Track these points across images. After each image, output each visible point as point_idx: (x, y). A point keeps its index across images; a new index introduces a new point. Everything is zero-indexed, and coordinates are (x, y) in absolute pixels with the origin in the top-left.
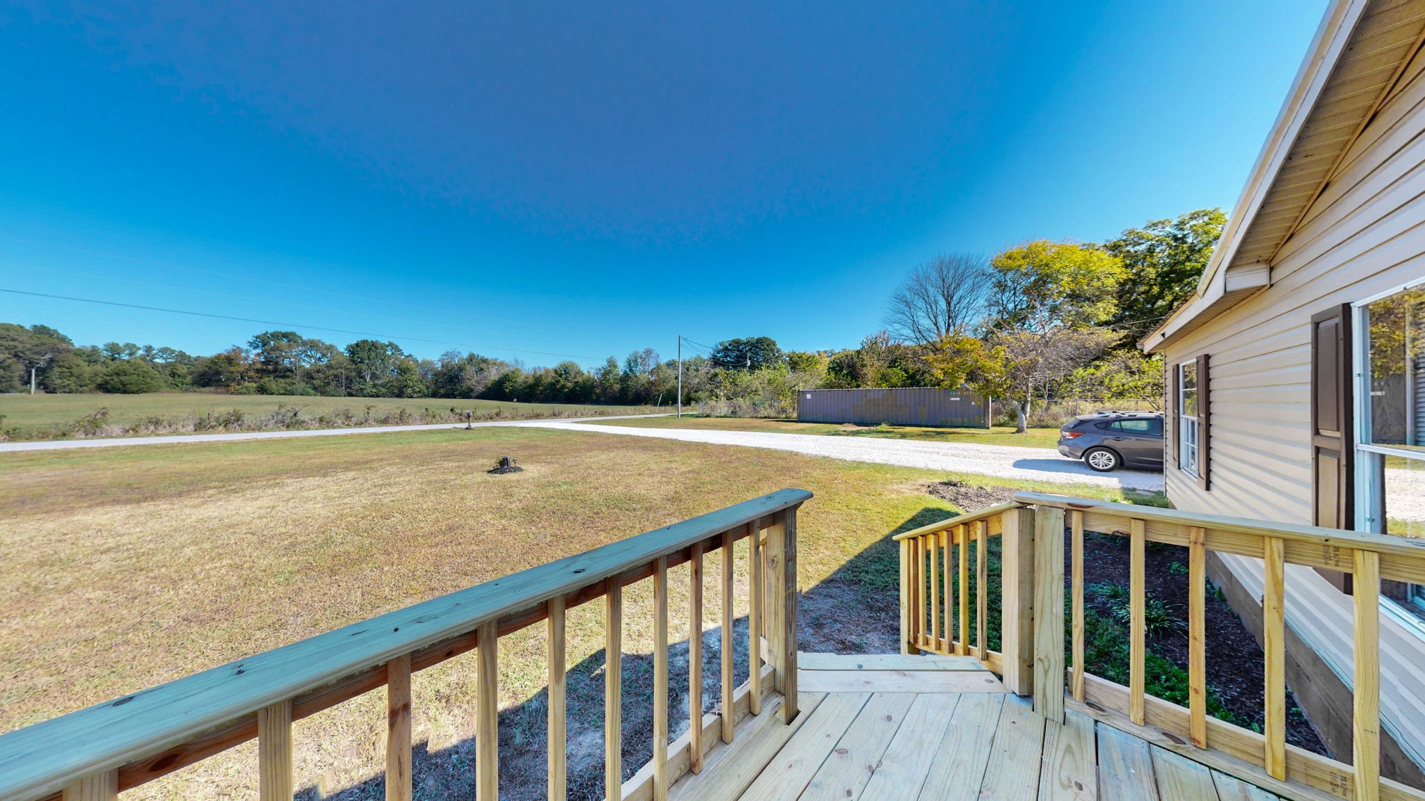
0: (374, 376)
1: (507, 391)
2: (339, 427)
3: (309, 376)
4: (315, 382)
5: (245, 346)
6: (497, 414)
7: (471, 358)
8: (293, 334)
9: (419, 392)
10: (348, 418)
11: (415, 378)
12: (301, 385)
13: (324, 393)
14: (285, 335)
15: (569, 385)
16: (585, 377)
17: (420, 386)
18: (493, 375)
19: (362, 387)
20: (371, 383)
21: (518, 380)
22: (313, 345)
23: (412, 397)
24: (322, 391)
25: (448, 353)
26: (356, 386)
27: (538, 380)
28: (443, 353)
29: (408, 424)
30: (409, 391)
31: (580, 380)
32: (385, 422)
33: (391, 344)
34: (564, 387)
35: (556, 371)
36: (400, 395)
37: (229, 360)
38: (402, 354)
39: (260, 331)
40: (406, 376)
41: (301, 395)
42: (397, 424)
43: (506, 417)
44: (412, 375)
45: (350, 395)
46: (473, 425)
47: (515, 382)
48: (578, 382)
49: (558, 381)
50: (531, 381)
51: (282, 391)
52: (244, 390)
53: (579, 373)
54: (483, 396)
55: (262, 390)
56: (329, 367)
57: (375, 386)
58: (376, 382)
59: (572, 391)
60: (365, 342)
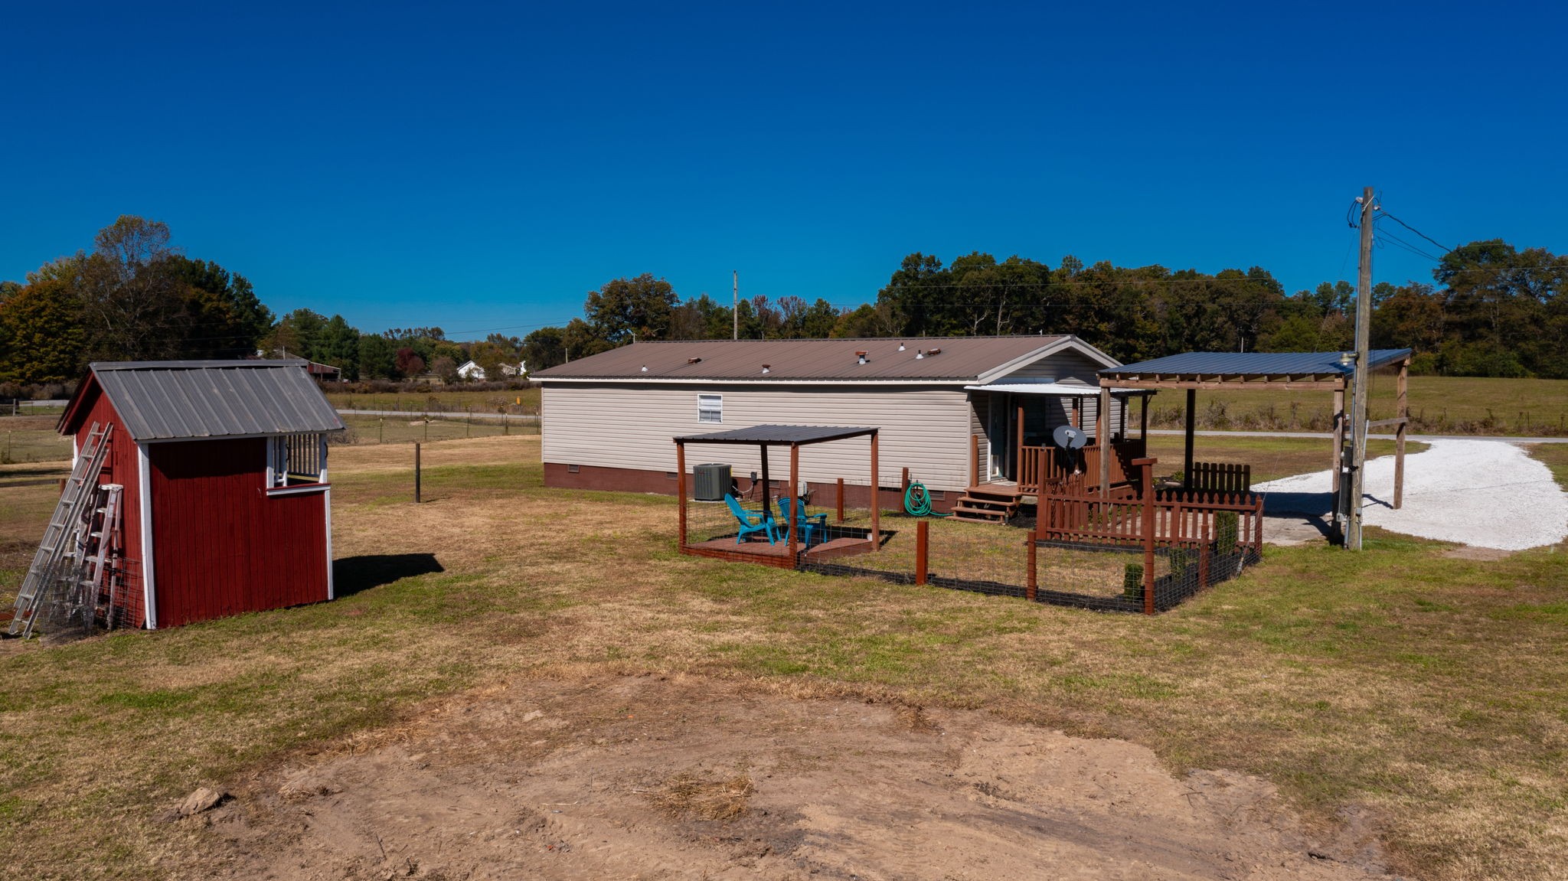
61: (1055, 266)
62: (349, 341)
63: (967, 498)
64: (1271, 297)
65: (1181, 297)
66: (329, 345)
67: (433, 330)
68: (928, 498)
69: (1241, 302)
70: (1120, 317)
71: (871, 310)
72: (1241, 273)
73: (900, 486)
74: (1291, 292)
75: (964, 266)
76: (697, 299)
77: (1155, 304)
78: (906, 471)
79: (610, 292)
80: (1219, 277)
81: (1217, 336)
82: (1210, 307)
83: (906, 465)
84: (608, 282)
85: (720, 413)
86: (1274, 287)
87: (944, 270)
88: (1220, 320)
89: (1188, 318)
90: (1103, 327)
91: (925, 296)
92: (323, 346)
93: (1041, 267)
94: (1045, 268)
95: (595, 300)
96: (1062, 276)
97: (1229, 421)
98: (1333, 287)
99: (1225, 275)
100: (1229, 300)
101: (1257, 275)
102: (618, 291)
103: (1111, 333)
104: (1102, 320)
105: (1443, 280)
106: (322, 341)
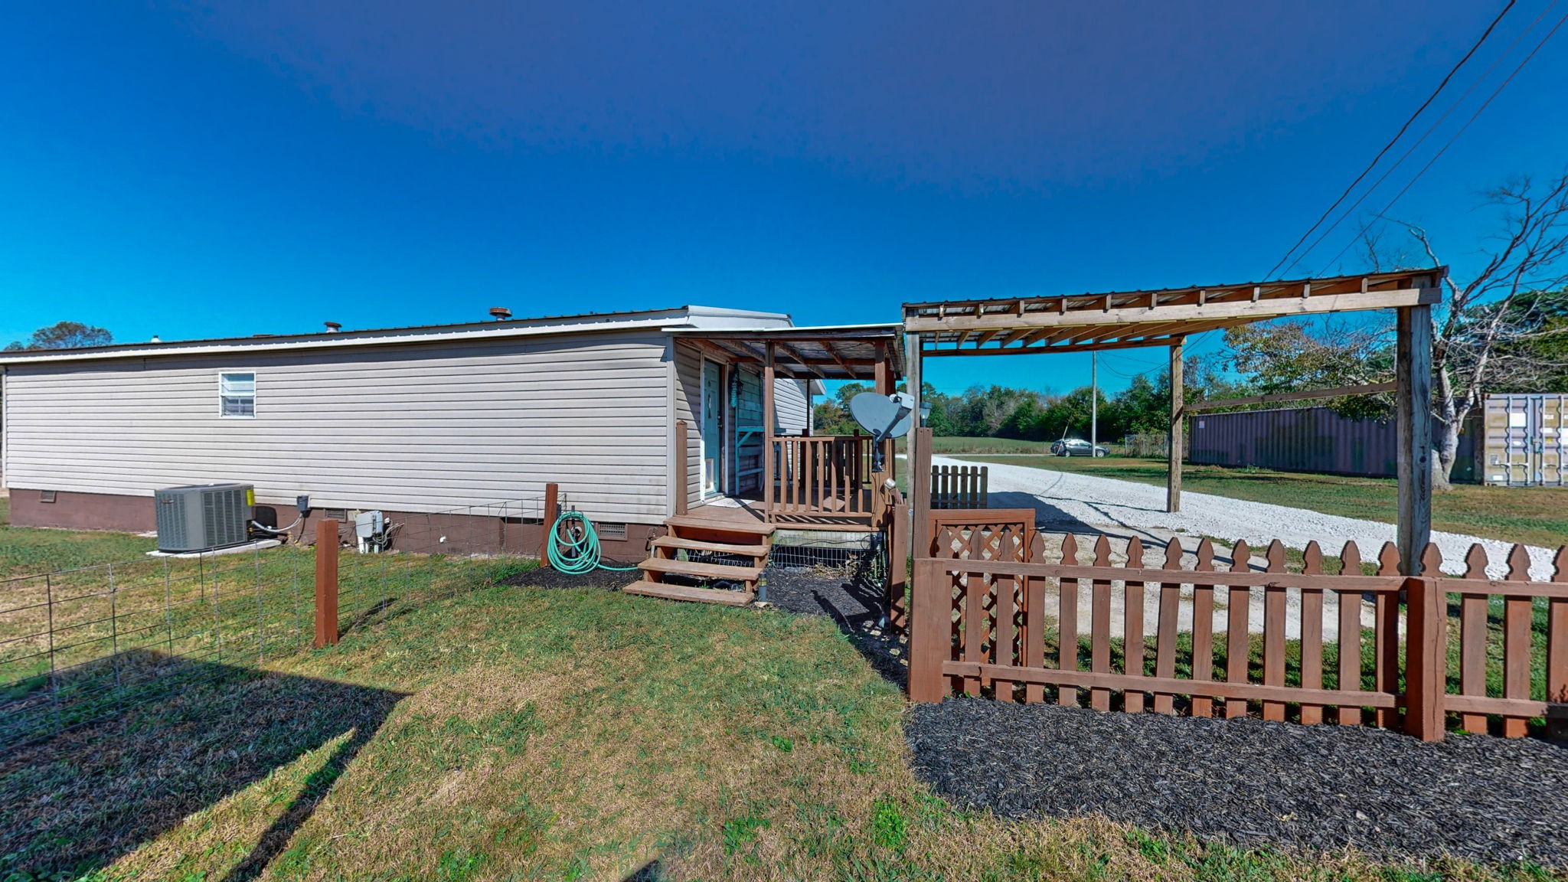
1: (1022, 427)
5: (834, 397)
7: (994, 392)
8: (858, 385)
9: (946, 430)
11: (942, 416)
14: (854, 386)
17: (946, 424)
18: (1012, 408)
21: (1033, 414)
37: (826, 409)
38: (934, 393)
47: (1030, 417)
54: (999, 434)
63: (672, 541)
68: (594, 541)
73: (541, 515)
78: (552, 490)
83: (552, 478)
85: (251, 402)
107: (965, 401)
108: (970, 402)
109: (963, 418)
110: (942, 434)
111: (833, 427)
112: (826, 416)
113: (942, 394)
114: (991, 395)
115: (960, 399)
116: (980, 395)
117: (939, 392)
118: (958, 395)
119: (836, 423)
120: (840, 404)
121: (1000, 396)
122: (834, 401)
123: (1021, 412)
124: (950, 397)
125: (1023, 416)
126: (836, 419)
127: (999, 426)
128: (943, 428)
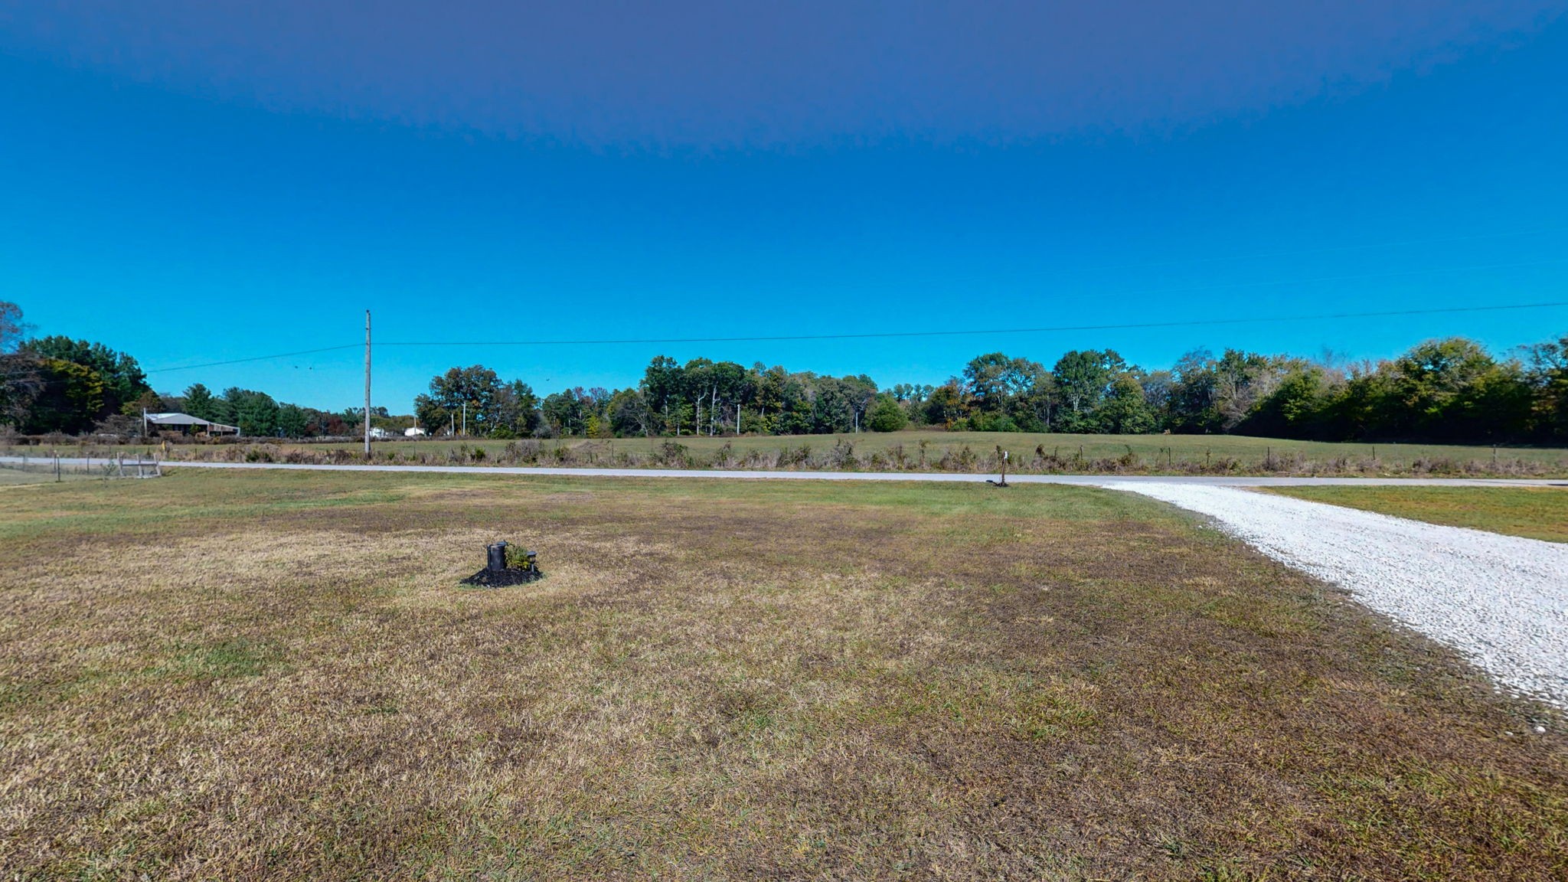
0: (1084, 403)
1: (1291, 417)
2: (889, 471)
3: (1012, 407)
4: (1017, 414)
5: (960, 375)
6: (1124, 462)
7: (1229, 361)
8: (999, 356)
9: (1144, 423)
10: (901, 458)
11: (1136, 402)
12: (1004, 419)
13: (1027, 429)
14: (992, 358)
15: (1445, 397)
16: (1493, 374)
17: (1144, 415)
18: (1267, 386)
19: (1068, 418)
20: (1079, 413)
21: (1316, 394)
22: (1017, 366)
23: (1132, 432)
24: (1023, 426)
25: (1188, 355)
26: (1061, 418)
27: (1360, 390)
28: (1180, 357)
29: (970, 471)
30: (1128, 422)
31: (1478, 381)
32: (941, 466)
33: (1109, 353)
34: (1426, 402)
35: (1406, 368)
36: (1116, 430)
37: (948, 393)
38: (1124, 366)
39: (971, 358)
40: (1124, 399)
41: (1005, 431)
42: (955, 470)
43: (1143, 468)
44: (1133, 396)
45: (1056, 431)
46: (1010, 479)
47: (1310, 398)
48: (1471, 388)
49: (1412, 390)
50: (1343, 393)
51: (987, 427)
52: (958, 427)
53: (1478, 363)
54: (1245, 429)
55: (973, 426)
56: (1031, 393)
57: (1084, 417)
58: (1086, 411)
59: (1451, 412)
60: (1073, 354)
61: (748, 367)
62: (269, 411)
64: (872, 391)
65: (823, 389)
66: (252, 413)
67: (380, 409)
69: (856, 393)
70: (787, 398)
71: (633, 391)
72: (855, 378)
74: (881, 389)
75: (693, 365)
76: (514, 382)
77: (809, 392)
79: (449, 376)
80: (844, 380)
81: (844, 412)
82: (839, 395)
84: (448, 370)
86: (873, 386)
87: (679, 367)
88: (844, 403)
89: (827, 401)
90: (779, 405)
91: (665, 383)
92: (248, 413)
93: (739, 367)
94: (742, 367)
95: (439, 381)
96: (752, 373)
97: (856, 461)
98: (903, 386)
99: (848, 379)
100: (849, 391)
101: (864, 379)
102: (455, 374)
103: (783, 408)
104: (777, 401)
105: (970, 376)
106: (247, 410)
107: (1177, 378)
108: (1185, 379)
109: (1172, 406)
110: (1137, 429)
111: (960, 419)
112: (949, 403)
113: (1135, 367)
114: (1226, 364)
115: (1170, 375)
116: (1203, 367)
117: (1129, 365)
118: (1165, 367)
119: (965, 414)
120: (971, 385)
121: (1240, 368)
122: (962, 381)
123: (1287, 393)
124: (1149, 372)
125: (1295, 398)
126: (965, 407)
127: (1244, 417)
128: (1140, 420)
